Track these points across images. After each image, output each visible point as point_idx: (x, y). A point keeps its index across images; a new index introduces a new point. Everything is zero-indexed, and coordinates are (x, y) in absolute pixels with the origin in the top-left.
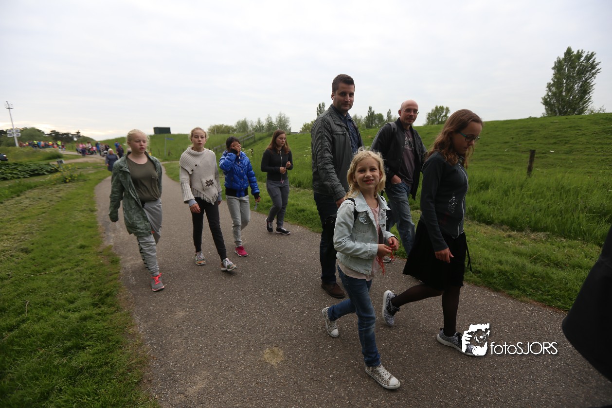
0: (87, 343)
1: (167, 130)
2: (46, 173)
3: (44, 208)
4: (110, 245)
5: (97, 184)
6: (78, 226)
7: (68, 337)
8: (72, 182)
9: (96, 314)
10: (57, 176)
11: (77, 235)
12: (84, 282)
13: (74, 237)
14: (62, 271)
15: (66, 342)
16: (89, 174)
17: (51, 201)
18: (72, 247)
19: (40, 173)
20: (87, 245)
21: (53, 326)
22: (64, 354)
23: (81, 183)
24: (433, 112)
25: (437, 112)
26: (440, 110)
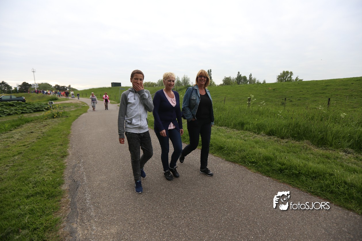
1: (119, 84)
2: (44, 110)
5: (74, 120)
8: (58, 117)
10: (48, 113)
16: (71, 111)
19: (41, 110)
23: (64, 118)
24: (281, 75)
25: (284, 75)
26: (286, 73)
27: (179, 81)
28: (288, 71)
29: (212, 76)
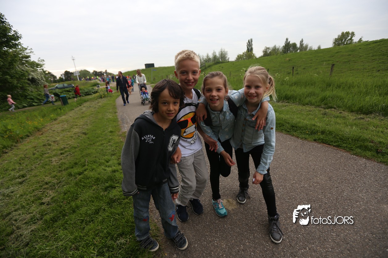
0: (117, 185)
1: (152, 65)
3: (92, 112)
4: (125, 131)
5: (117, 98)
6: (109, 121)
7: (107, 181)
8: (104, 98)
9: (120, 169)
10: (97, 95)
11: (108, 125)
12: (113, 151)
13: (107, 127)
14: (102, 144)
15: (106, 183)
17: (95, 108)
18: (106, 132)
19: (90, 93)
20: (114, 130)
21: (99, 174)
22: (106, 190)
23: (109, 98)
24: (339, 37)
25: (343, 37)
26: (346, 35)
27: (216, 56)
28: (349, 32)
29: (253, 47)
